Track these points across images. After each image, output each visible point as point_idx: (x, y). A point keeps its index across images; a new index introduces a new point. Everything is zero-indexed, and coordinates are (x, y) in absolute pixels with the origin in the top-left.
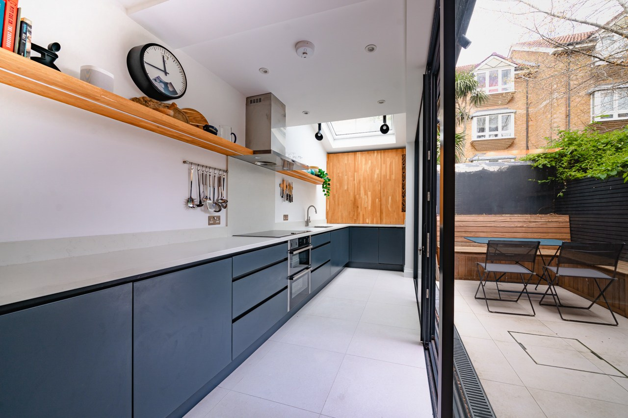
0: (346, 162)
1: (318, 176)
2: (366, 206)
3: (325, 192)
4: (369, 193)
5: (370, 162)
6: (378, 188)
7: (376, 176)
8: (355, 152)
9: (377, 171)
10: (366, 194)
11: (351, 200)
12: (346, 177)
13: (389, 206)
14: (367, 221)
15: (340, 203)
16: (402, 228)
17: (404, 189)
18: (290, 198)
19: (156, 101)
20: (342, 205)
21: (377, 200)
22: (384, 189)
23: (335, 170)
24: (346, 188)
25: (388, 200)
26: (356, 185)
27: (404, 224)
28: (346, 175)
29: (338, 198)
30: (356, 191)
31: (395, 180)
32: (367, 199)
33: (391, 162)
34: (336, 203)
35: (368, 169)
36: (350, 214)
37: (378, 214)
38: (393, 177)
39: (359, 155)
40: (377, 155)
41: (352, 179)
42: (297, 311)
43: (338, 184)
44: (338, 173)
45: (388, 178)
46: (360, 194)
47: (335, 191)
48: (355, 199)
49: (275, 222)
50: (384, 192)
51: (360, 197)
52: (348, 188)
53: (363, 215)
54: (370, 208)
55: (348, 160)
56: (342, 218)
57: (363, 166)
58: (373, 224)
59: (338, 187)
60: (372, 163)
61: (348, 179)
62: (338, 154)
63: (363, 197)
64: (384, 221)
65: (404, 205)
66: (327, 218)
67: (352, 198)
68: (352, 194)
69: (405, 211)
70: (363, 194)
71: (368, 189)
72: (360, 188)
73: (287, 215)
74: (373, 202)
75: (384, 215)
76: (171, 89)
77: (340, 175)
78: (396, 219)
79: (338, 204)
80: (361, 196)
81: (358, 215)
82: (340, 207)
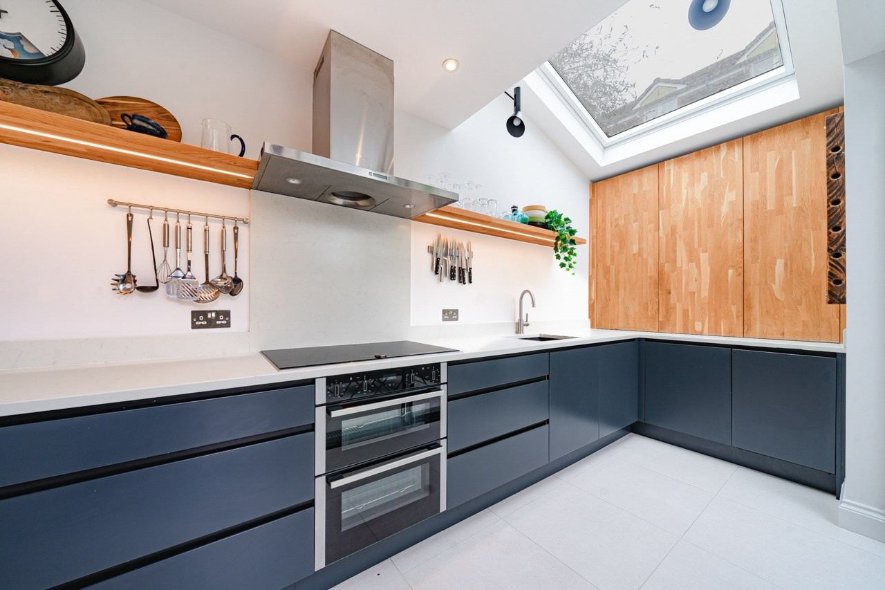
0: (636, 191)
1: (545, 226)
2: (693, 287)
3: (562, 260)
4: (704, 257)
5: (704, 176)
6: (733, 240)
7: (725, 209)
8: (659, 163)
9: (731, 196)
10: (693, 257)
11: (651, 277)
12: (635, 225)
13: (776, 288)
14: (698, 327)
15: (621, 285)
16: (834, 355)
17: (837, 229)
18: (461, 275)
19: (10, 82)
20: (625, 289)
21: (730, 272)
22: (755, 240)
23: (608, 214)
24: (635, 249)
25: (773, 270)
26: (664, 240)
27: (840, 341)
28: (636, 221)
29: (617, 273)
30: (663, 254)
31: (800, 210)
32: (696, 271)
33: (781, 161)
34: (613, 285)
35: (698, 196)
36: (646, 309)
37: (734, 310)
38: (794, 201)
39: (672, 168)
40: (727, 155)
41: (652, 226)
42: (389, 556)
43: (616, 244)
44: (617, 219)
45: (771, 205)
46: (675, 260)
47: (608, 259)
48: (660, 273)
49: (411, 325)
50: (753, 250)
51: (674, 268)
52: (640, 249)
53: (685, 312)
54: (705, 293)
55: (640, 185)
56: (627, 317)
57: (684, 191)
58: (717, 334)
59: (617, 249)
60: (710, 177)
61: (641, 228)
62: (615, 178)
63: (685, 267)
64: (757, 327)
65: (838, 282)
66: (591, 316)
67: (652, 271)
68: (651, 261)
69: (843, 301)
70: (685, 259)
71: (700, 245)
72: (675, 244)
73: (458, 310)
74: (718, 279)
75: (757, 311)
76: (27, 48)
77: (622, 222)
78: (805, 324)
79: (617, 288)
80: (679, 264)
81: (669, 311)
82: (621, 292)
